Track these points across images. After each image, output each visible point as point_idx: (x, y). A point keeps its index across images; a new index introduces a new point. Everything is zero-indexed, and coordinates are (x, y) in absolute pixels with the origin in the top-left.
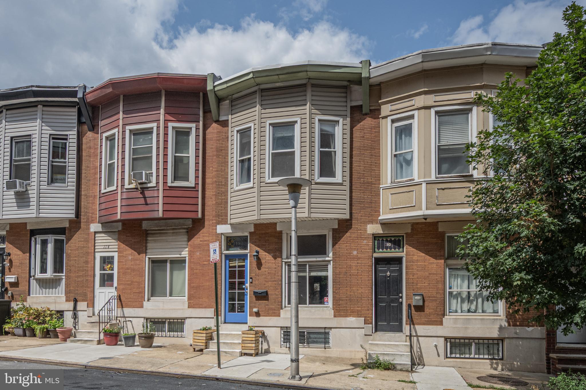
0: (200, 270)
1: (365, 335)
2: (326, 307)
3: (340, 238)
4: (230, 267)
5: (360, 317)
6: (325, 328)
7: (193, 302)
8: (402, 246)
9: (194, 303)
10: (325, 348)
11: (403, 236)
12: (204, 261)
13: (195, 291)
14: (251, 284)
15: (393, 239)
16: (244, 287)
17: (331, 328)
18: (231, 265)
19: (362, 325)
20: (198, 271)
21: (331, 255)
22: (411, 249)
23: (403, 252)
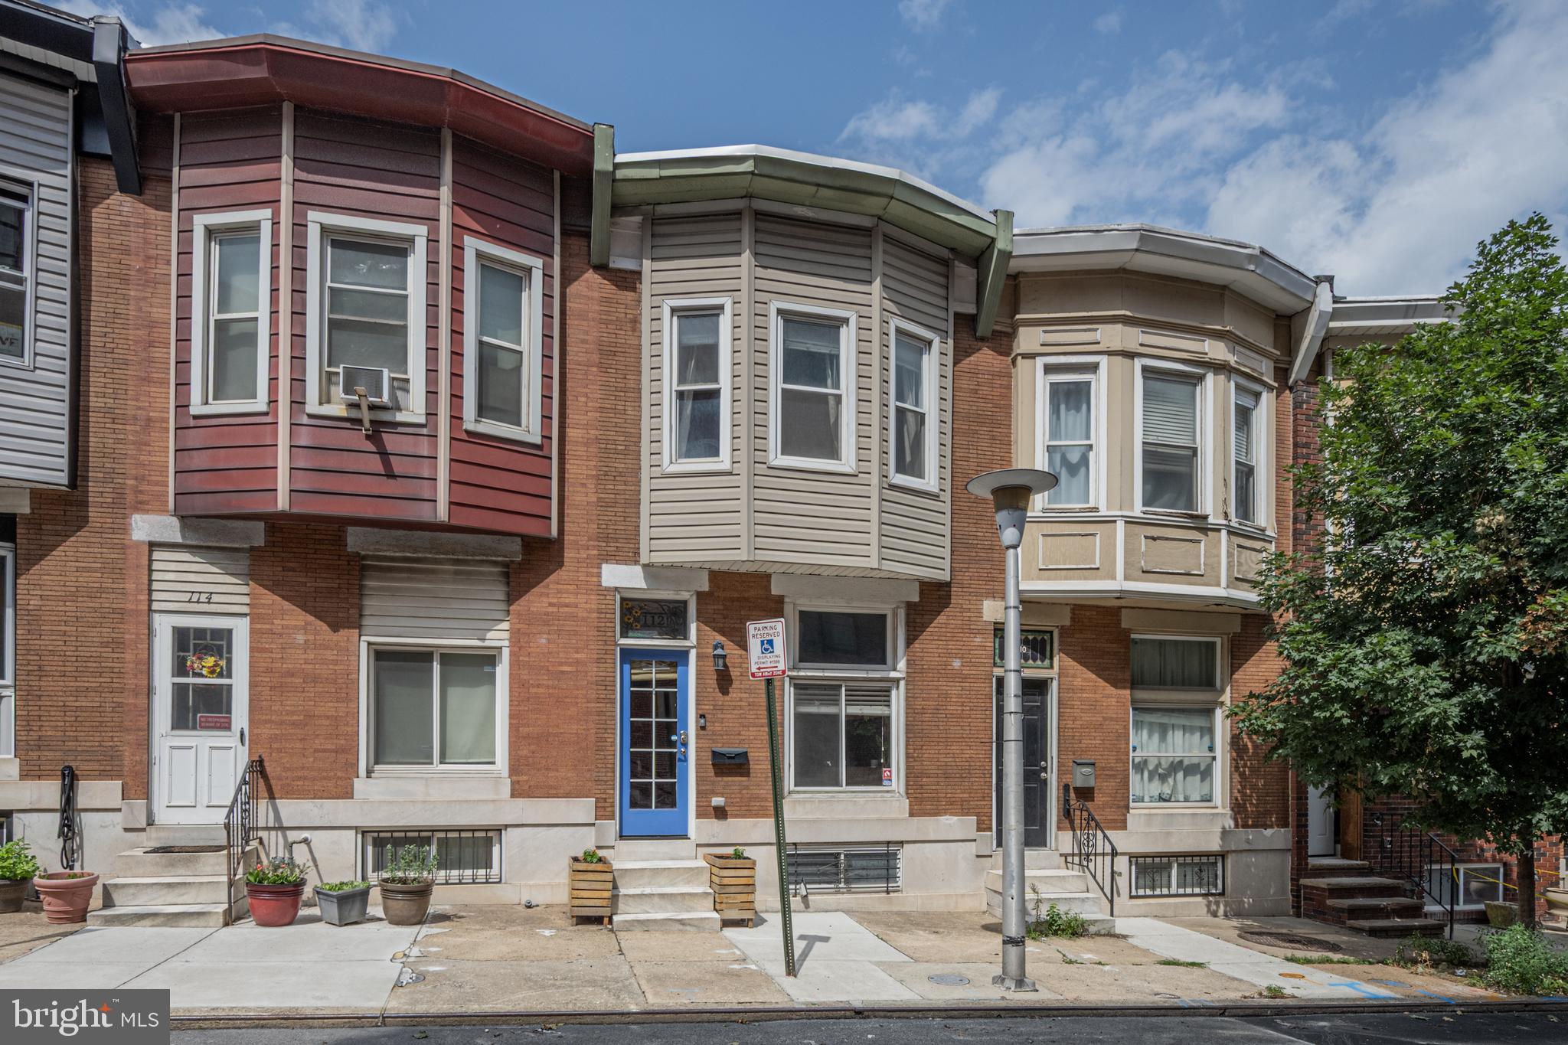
0: (548, 687)
1: (978, 856)
2: (888, 792)
3: (924, 627)
4: (634, 684)
5: (967, 814)
6: (889, 843)
7: (527, 781)
8: (1048, 653)
9: (532, 783)
10: (888, 892)
11: (1051, 633)
12: (561, 664)
13: (533, 747)
14: (702, 732)
15: (1031, 637)
16: (674, 738)
17: (902, 843)
18: (635, 677)
19: (973, 833)
20: (541, 690)
21: (902, 665)
22: (1069, 662)
23: (1052, 667)
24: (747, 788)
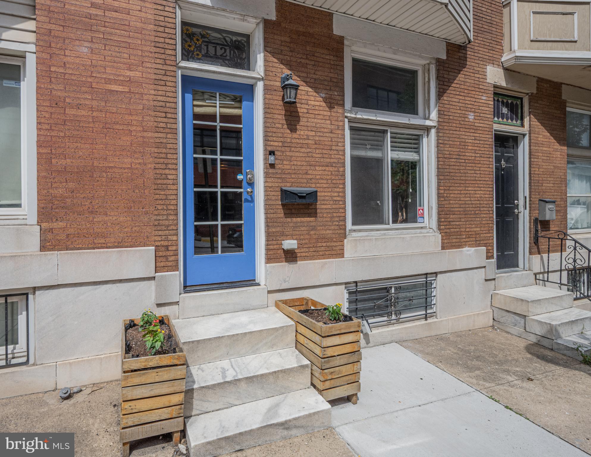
0: (92, 109)
1: (486, 280)
2: (422, 228)
4: (197, 116)
5: (479, 245)
6: (426, 274)
7: (64, 229)
8: (519, 115)
9: (71, 231)
10: (426, 318)
11: (521, 99)
12: (108, 81)
13: (71, 185)
14: (271, 171)
15: (510, 101)
16: (240, 177)
17: (436, 274)
18: (197, 110)
19: (484, 261)
20: (83, 113)
21: (434, 115)
22: (536, 123)
23: (522, 125)
24: (314, 228)
